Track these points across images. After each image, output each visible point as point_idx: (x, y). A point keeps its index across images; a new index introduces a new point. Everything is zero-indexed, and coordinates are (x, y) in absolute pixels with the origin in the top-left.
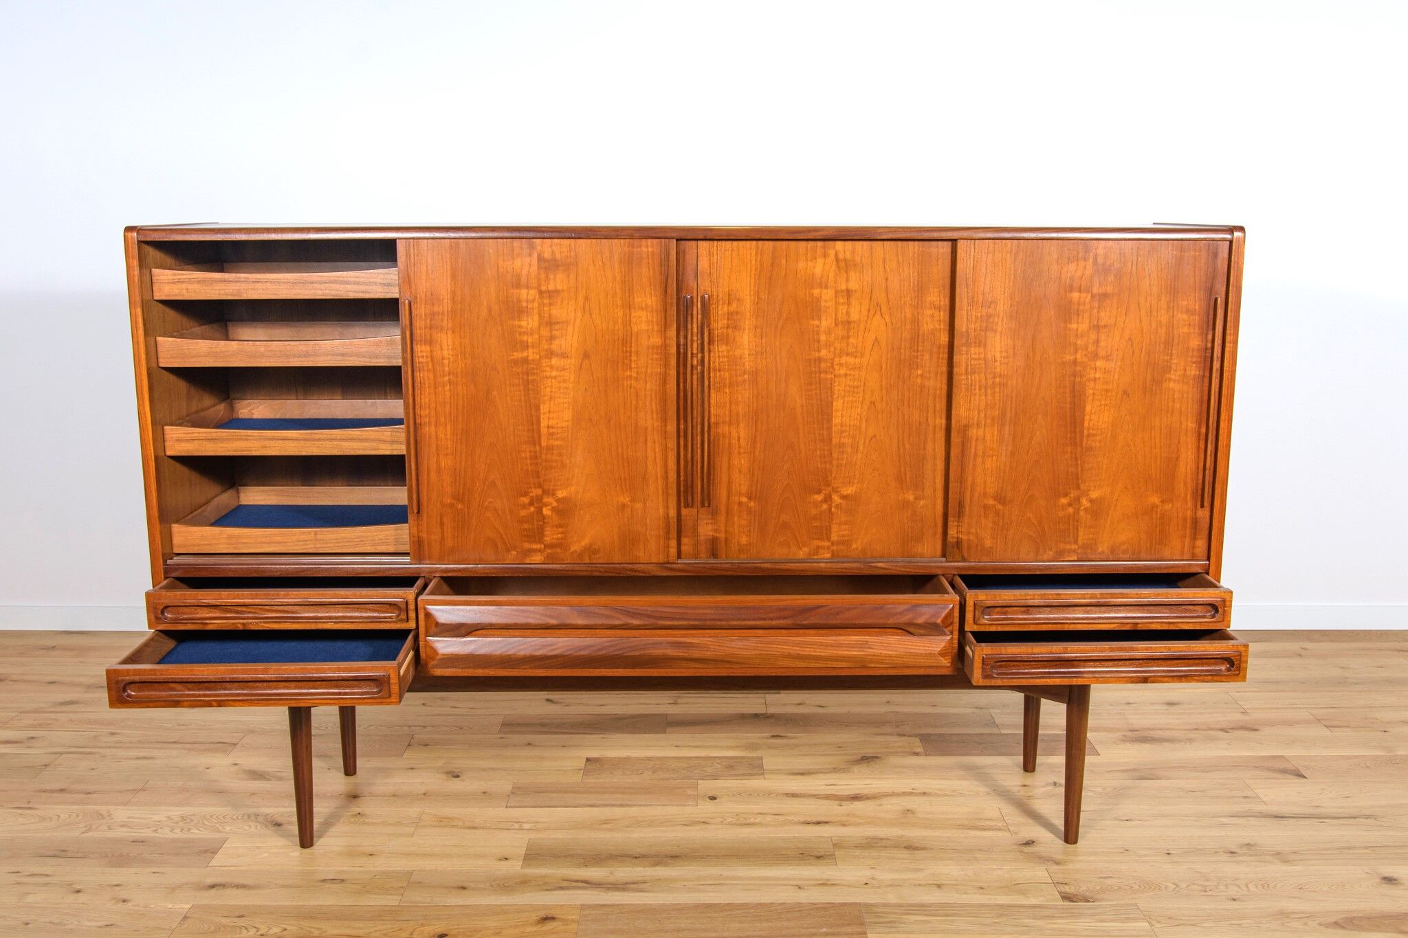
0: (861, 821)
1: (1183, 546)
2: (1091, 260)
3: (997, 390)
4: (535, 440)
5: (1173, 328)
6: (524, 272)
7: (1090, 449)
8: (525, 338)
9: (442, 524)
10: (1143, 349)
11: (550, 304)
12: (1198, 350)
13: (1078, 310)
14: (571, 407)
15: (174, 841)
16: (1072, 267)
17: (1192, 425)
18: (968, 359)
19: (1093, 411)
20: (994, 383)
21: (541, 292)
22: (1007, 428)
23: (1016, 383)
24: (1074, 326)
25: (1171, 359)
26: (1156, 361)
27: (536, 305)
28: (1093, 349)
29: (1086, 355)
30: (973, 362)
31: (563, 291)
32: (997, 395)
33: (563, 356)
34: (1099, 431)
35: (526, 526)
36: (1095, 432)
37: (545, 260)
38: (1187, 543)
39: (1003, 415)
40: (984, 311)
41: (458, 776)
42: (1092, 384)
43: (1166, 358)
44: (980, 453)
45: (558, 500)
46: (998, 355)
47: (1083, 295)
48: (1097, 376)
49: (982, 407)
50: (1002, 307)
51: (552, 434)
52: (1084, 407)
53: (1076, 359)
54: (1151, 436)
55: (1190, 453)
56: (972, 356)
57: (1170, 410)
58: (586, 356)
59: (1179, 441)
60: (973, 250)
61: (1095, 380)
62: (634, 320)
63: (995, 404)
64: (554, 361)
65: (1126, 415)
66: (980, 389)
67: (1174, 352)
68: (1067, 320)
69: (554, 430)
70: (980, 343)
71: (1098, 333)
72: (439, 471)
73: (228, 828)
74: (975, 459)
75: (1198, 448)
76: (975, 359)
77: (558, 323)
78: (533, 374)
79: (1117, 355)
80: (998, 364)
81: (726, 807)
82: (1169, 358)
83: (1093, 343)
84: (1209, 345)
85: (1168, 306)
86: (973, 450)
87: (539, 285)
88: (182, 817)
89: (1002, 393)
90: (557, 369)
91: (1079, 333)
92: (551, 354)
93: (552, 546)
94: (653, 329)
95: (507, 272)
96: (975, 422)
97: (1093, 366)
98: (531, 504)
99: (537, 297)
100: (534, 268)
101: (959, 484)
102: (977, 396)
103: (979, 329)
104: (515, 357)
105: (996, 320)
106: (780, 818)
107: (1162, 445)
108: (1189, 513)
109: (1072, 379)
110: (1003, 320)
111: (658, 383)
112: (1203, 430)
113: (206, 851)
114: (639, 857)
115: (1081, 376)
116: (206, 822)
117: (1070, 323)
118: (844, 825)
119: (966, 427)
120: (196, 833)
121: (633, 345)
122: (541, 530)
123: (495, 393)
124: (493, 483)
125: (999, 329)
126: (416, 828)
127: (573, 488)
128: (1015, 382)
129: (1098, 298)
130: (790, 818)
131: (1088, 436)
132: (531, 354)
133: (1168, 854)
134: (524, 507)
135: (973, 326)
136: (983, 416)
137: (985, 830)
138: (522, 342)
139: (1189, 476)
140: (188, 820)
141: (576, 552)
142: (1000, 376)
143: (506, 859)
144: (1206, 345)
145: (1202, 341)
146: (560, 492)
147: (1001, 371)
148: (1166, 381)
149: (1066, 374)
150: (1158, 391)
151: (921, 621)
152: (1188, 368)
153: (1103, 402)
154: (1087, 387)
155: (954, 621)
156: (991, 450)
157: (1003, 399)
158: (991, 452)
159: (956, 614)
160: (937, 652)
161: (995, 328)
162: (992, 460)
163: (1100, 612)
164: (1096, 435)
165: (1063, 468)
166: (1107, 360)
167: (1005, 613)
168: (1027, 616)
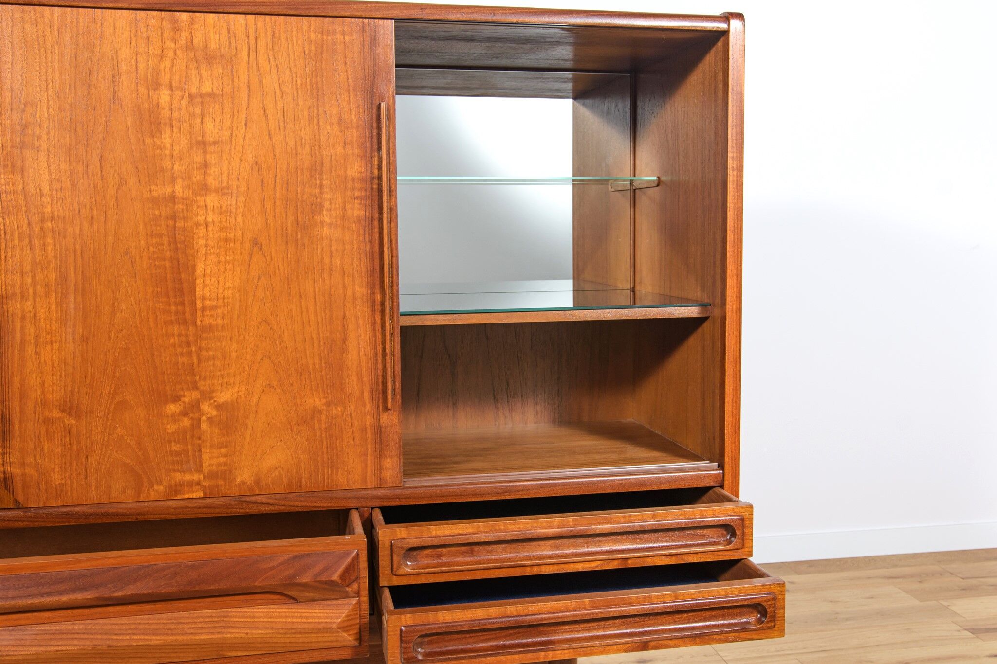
1: (365, 468)
3: (49, 240)
7: (211, 328)
10: (278, 178)
12: (361, 180)
13: (171, 119)
17: (361, 290)
19: (208, 272)
20: (42, 228)
22: (72, 299)
23: (81, 230)
25: (321, 193)
26: (300, 196)
29: (189, 187)
32: (50, 248)
34: (220, 301)
36: (213, 303)
38: (369, 463)
39: (63, 279)
42: (202, 230)
43: (314, 191)
44: (31, 338)
48: (210, 218)
49: (27, 268)
52: (194, 267)
53: (174, 193)
55: (361, 331)
57: (326, 267)
59: (345, 315)
61: (206, 224)
70: (13, 167)
71: (205, 152)
74: (22, 349)
75: (374, 323)
79: (238, 187)
80: (46, 200)
82: (318, 191)
83: (199, 169)
84: (376, 172)
86: (18, 335)
89: (58, 245)
96: (18, 291)
97: (202, 203)
103: (9, 144)
105: (38, 131)
107: (320, 320)
108: (369, 420)
109: (171, 223)
110: (48, 133)
112: (378, 297)
115: (184, 219)
125: (45, 146)
128: (77, 229)
131: (204, 309)
136: (29, 280)
139: (364, 365)
142: (53, 219)
145: (365, 167)
147: (53, 212)
148: (316, 225)
149: (160, 216)
150: (306, 241)
151: (305, 579)
152: (348, 206)
153: (222, 258)
154: (196, 236)
155: (362, 576)
156: (47, 333)
157: (61, 255)
158: (48, 337)
159: (363, 564)
160: (335, 626)
161: (36, 144)
162: (52, 349)
163: (575, 546)
164: (216, 307)
165: (167, 359)
166: (223, 194)
167: (439, 556)
168: (471, 559)
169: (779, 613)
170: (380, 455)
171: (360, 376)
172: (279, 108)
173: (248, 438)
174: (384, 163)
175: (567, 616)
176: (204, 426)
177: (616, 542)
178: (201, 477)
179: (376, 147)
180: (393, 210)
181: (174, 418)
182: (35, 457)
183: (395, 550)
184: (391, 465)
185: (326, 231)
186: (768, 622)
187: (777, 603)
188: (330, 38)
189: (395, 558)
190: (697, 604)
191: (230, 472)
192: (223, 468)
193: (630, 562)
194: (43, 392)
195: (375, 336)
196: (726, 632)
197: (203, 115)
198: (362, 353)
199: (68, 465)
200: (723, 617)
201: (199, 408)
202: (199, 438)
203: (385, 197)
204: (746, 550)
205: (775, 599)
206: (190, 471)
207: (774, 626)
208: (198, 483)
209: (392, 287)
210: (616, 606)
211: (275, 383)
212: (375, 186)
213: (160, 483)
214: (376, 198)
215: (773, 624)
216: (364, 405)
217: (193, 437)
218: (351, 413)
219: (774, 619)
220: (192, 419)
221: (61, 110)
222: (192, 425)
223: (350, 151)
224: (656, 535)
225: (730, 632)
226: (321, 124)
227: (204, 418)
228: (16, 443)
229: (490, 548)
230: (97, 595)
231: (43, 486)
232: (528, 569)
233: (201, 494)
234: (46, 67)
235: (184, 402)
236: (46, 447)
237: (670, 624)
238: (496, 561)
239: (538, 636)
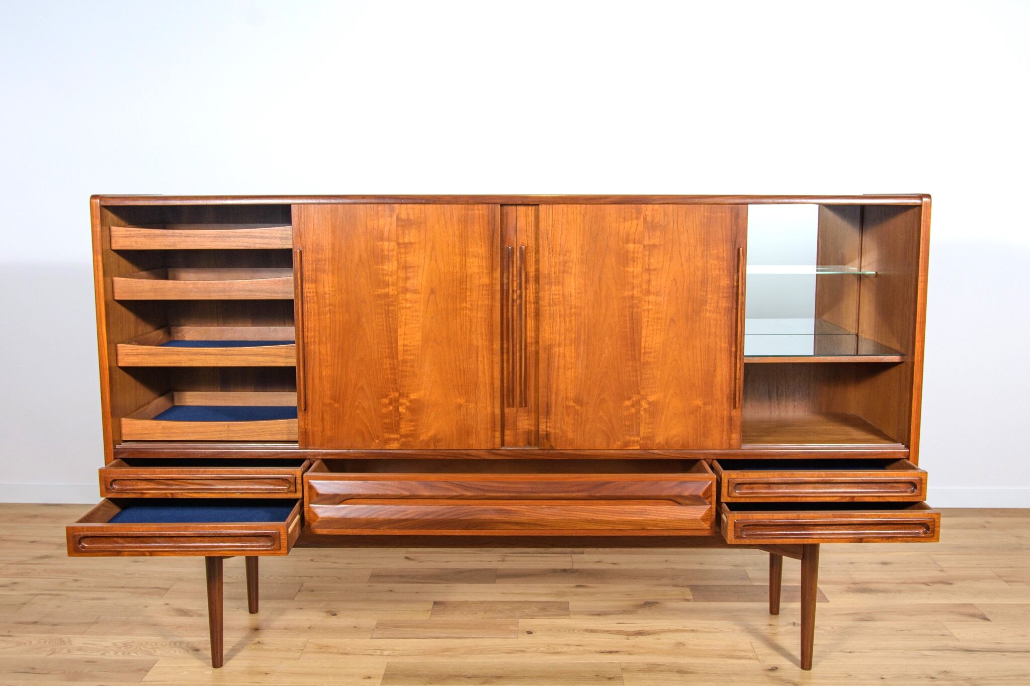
0: (643, 651)
1: (722, 438)
2: (642, 220)
3: (573, 318)
4: (393, 355)
5: (707, 271)
6: (386, 229)
7: (646, 363)
8: (387, 278)
9: (323, 419)
10: (685, 287)
11: (406, 253)
12: (728, 288)
13: (633, 258)
14: (421, 331)
15: (117, 661)
16: (628, 224)
17: (724, 345)
18: (550, 295)
19: (648, 335)
20: (570, 312)
21: (398, 244)
22: (582, 347)
23: (588, 313)
24: (631, 269)
25: (706, 295)
26: (695, 296)
27: (395, 253)
28: (646, 287)
30: (554, 296)
31: (415, 243)
32: (573, 322)
33: (415, 292)
34: (653, 349)
35: (386, 421)
36: (650, 350)
37: (402, 220)
38: (724, 436)
39: (579, 337)
40: (562, 258)
41: (335, 615)
42: (646, 313)
43: (703, 293)
44: (562, 366)
45: (411, 401)
46: (573, 292)
47: (637, 246)
48: (650, 307)
49: (562, 331)
50: (575, 255)
51: (407, 351)
52: (641, 331)
53: (633, 294)
54: (693, 353)
55: (724, 366)
56: (554, 292)
57: (707, 333)
58: (432, 292)
59: (715, 358)
60: (551, 212)
61: (648, 310)
62: (468, 265)
63: (572, 328)
64: (408, 296)
65: (673, 337)
66: (560, 317)
67: (708, 289)
68: (626, 265)
69: (408, 348)
70: (559, 282)
71: (649, 274)
72: (321, 378)
73: (158, 652)
74: (558, 371)
75: (730, 363)
76: (556, 295)
77: (412, 267)
78: (393, 305)
79: (665, 291)
80: (573, 298)
81: (540, 639)
82: (705, 293)
83: (646, 282)
84: (735, 284)
85: (702, 254)
86: (556, 364)
87: (398, 238)
88: (124, 644)
89: (577, 321)
90: (411, 302)
91: (634, 275)
92: (406, 290)
93: (406, 436)
94: (483, 272)
95: (374, 229)
96: (558, 343)
97: (647, 299)
98: (390, 404)
99: (396, 247)
100: (394, 226)
101: (546, 390)
102: (558, 323)
103: (557, 271)
104: (379, 293)
105: (571, 264)
106: (582, 648)
107: (702, 360)
108: (725, 413)
109: (631, 309)
110: (576, 265)
111: (487, 312)
112: (733, 349)
113: (140, 670)
114: (472, 677)
115: (638, 307)
116: (142, 648)
117: (627, 267)
118: (630, 654)
119: (551, 346)
120: (134, 656)
121: (468, 284)
122: (398, 424)
123: (363, 320)
124: (362, 388)
125: (574, 272)
126: (302, 653)
127: (422, 392)
128: (586, 312)
129: (648, 248)
130: (588, 648)
131: (645, 353)
132: (391, 290)
133: (882, 678)
134: (385, 406)
135: (553, 269)
137: (739, 658)
138: (384, 281)
139: (724, 384)
140: (129, 646)
141: (424, 440)
142: (575, 307)
143: (369, 678)
144: (733, 284)
145: (730, 281)
146: (412, 395)
147: (576, 305)
148: (703, 311)
149: (626, 306)
150: (697, 319)
151: (686, 493)
152: (720, 302)
153: (655, 328)
154: (642, 317)
155: (713, 494)
156: (570, 364)
157: (578, 325)
158: (570, 366)
159: (714, 489)
160: (699, 518)
161: (570, 271)
162: (571, 371)
163: (825, 488)
164: (650, 353)
165: (626, 378)
166: (657, 295)
167: (752, 489)
168: (768, 491)
169: (936, 529)
170: (730, 431)
171: (722, 391)
172: (687, 250)
173: (663, 420)
174: (740, 279)
175: (820, 522)
176: (642, 413)
177: (848, 488)
178: (639, 439)
179: (736, 271)
180: (743, 303)
181: (627, 408)
182: (561, 425)
183: (730, 484)
184: (736, 437)
185: (708, 314)
186: (930, 533)
187: (936, 524)
188: (714, 215)
189: (730, 488)
190: (890, 521)
191: (654, 436)
192: (650, 435)
193: (856, 498)
194: (566, 393)
195: (731, 369)
196: (906, 537)
197: (649, 255)
198: (723, 378)
199: (576, 429)
200: (905, 529)
201: (640, 403)
202: (639, 419)
203: (740, 297)
204: (922, 496)
205: (934, 521)
206: (633, 435)
207: (933, 536)
208: (637, 442)
209: (741, 343)
210: (847, 518)
211: (678, 392)
212: (735, 291)
213: (619, 440)
214: (735, 297)
215: (932, 535)
216: (723, 405)
217: (636, 418)
218: (716, 410)
219: (933, 532)
220: (637, 409)
221: (582, 254)
222: (636, 412)
223: (722, 273)
224: (871, 485)
225: (908, 537)
226: (708, 259)
227: (642, 409)
228: (552, 417)
229: (779, 486)
230: (588, 494)
231: (564, 439)
232: (799, 498)
233: (639, 447)
234: (577, 233)
235: (633, 400)
236: (566, 420)
237: (875, 530)
238: (782, 493)
239: (803, 531)
